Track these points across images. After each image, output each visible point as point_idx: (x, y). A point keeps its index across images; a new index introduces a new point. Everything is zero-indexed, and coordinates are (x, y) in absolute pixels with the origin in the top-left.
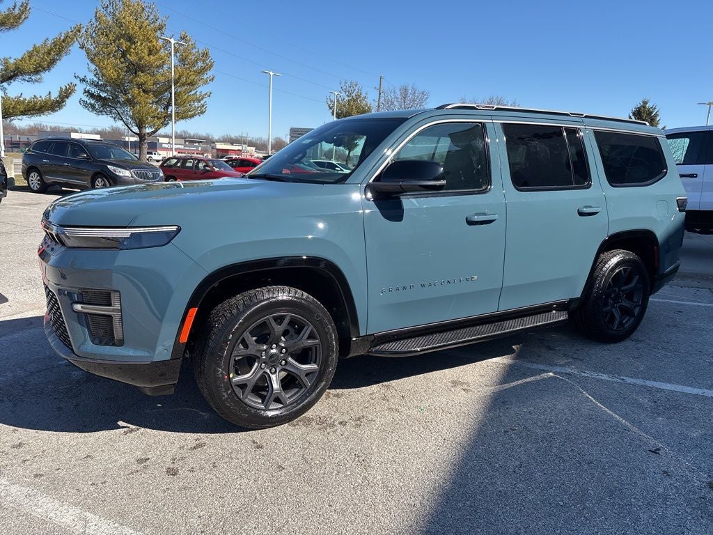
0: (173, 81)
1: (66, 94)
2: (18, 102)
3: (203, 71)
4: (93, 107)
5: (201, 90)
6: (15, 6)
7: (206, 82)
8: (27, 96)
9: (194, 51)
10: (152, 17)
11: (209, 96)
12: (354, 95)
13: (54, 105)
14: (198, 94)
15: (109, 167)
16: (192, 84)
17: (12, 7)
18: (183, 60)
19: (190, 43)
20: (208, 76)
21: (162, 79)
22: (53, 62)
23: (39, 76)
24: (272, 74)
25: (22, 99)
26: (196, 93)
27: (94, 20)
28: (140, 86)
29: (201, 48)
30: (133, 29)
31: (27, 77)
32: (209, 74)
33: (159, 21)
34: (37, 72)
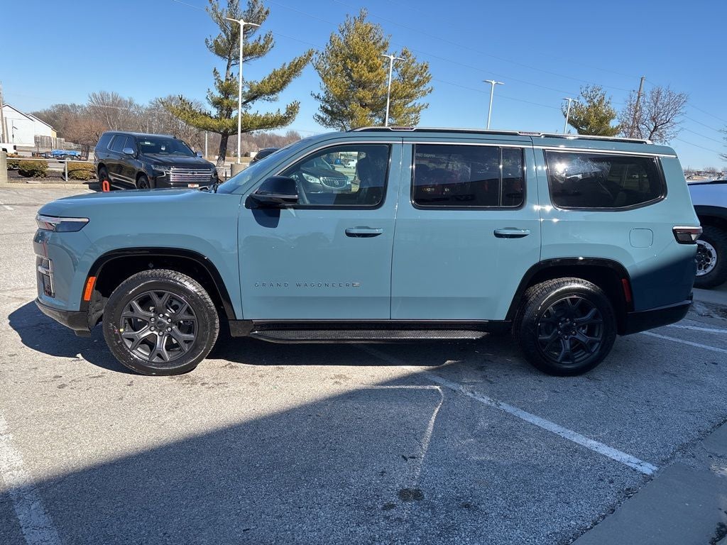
0: (389, 95)
1: (292, 111)
2: (255, 118)
3: (419, 83)
4: (324, 120)
5: (418, 101)
6: (260, 38)
7: (424, 94)
8: (262, 113)
9: (414, 65)
10: (377, 37)
11: (427, 107)
12: (595, 100)
13: (282, 121)
14: (416, 105)
15: (304, 174)
16: (410, 96)
17: (257, 39)
18: (403, 74)
19: (411, 58)
20: (427, 87)
21: (380, 93)
22: (284, 84)
23: (275, 96)
24: (494, 82)
25: (258, 115)
26: (414, 105)
27: (329, 44)
28: (360, 100)
29: (420, 62)
30: (359, 49)
31: (266, 97)
32: (428, 86)
33: (383, 40)
34: (272, 92)
